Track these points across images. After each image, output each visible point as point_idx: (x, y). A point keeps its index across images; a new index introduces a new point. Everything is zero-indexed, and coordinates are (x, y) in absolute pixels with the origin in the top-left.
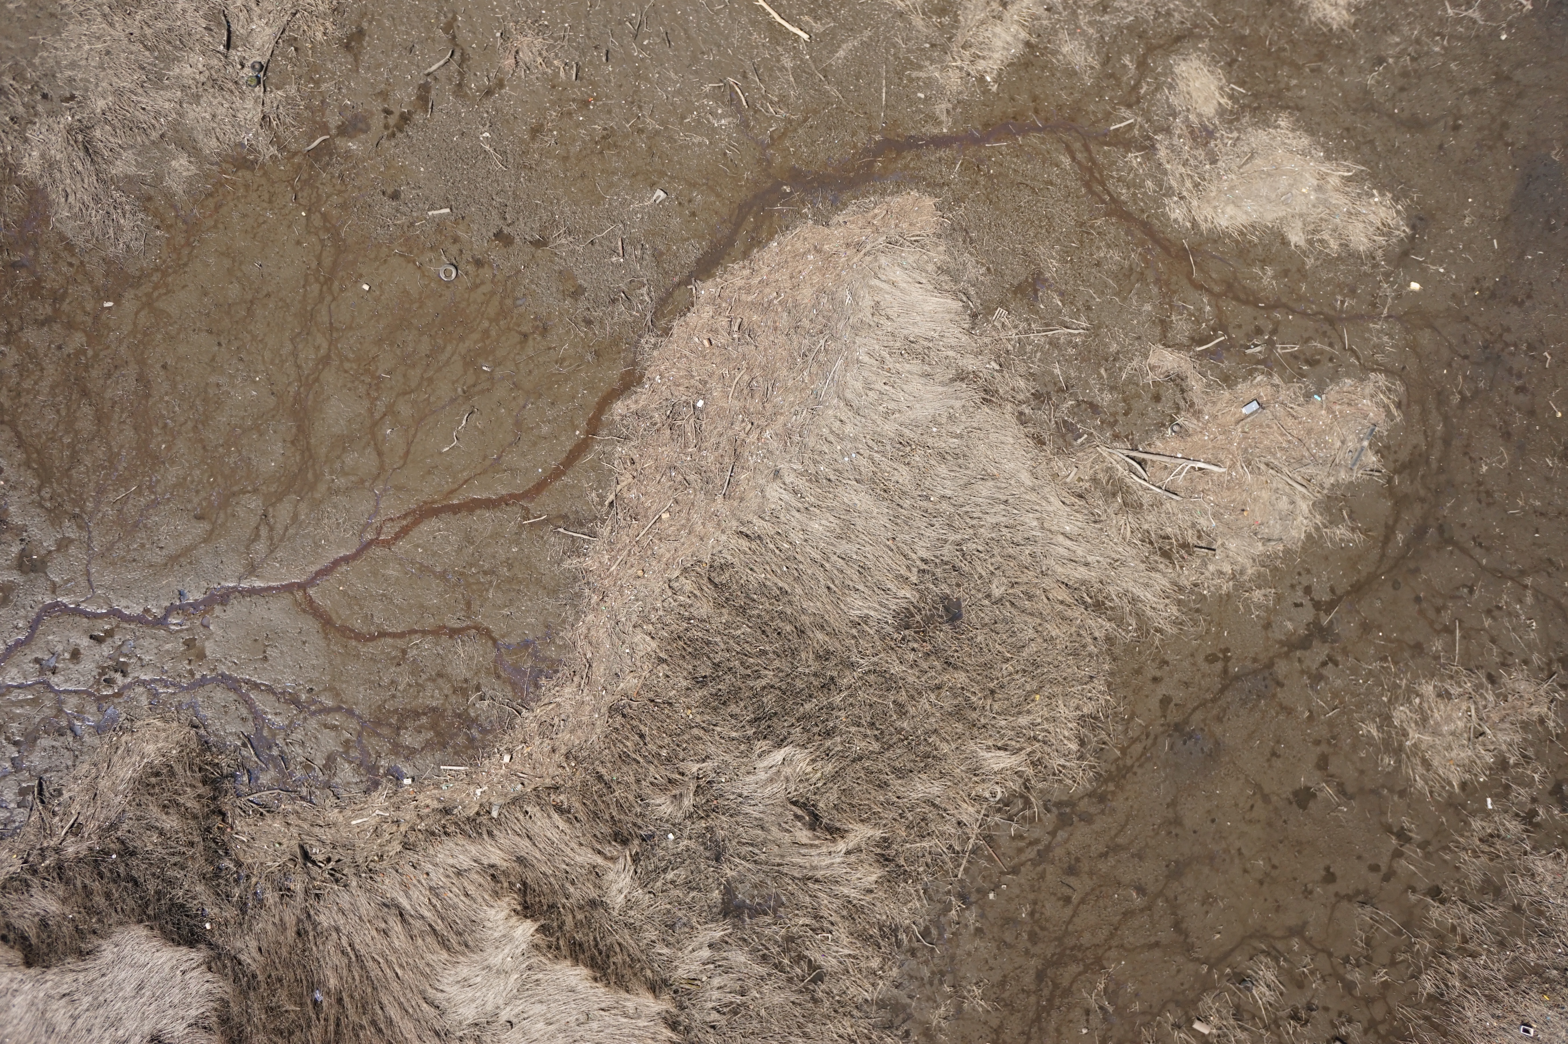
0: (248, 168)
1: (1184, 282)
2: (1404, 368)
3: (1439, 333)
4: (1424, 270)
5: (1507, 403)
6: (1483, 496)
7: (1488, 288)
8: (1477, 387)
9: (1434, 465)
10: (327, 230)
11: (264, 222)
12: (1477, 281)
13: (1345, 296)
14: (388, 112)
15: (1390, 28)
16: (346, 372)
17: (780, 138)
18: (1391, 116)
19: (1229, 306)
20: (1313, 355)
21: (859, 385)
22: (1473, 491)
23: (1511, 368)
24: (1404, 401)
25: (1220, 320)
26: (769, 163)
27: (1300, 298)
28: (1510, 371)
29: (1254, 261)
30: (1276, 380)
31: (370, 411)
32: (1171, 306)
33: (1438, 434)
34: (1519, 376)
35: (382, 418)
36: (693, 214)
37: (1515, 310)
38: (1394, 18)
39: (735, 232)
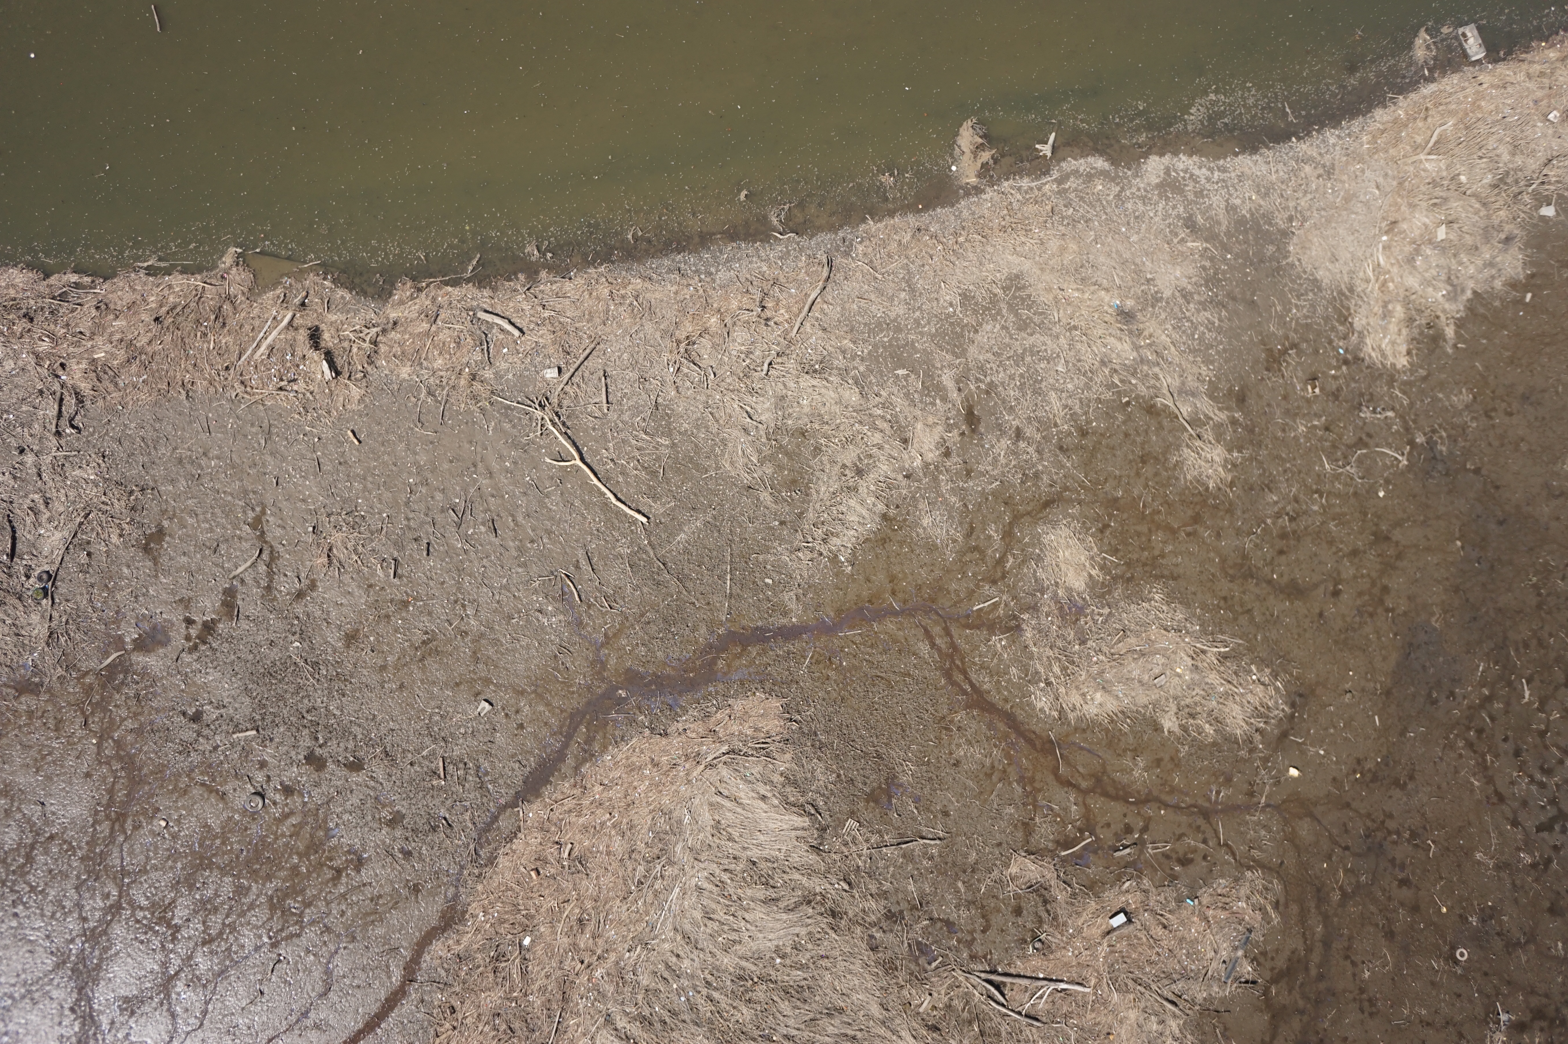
0: (32, 692)
1: (1050, 778)
2: (1282, 862)
3: (1319, 821)
4: (1303, 753)
5: (1390, 898)
6: (1366, 1004)
7: (1370, 770)
8: (1358, 882)
9: (1313, 972)
10: (120, 759)
11: (50, 754)
12: (1359, 761)
13: (1220, 785)
14: (189, 622)
15: (1268, 486)
16: (138, 921)
17: (615, 635)
18: (1270, 582)
19: (1096, 803)
20: (1186, 854)
21: (698, 915)
22: (1355, 1000)
23: (1394, 859)
24: (1282, 900)
25: (1088, 820)
26: (604, 665)
27: (1173, 790)
28: (1393, 861)
29: (1125, 751)
30: (1146, 883)
31: (165, 965)
32: (1035, 806)
33: (1318, 936)
34: (1403, 867)
35: (177, 973)
36: (521, 726)
37: (1397, 793)
38: (1271, 474)
39: (566, 746)
